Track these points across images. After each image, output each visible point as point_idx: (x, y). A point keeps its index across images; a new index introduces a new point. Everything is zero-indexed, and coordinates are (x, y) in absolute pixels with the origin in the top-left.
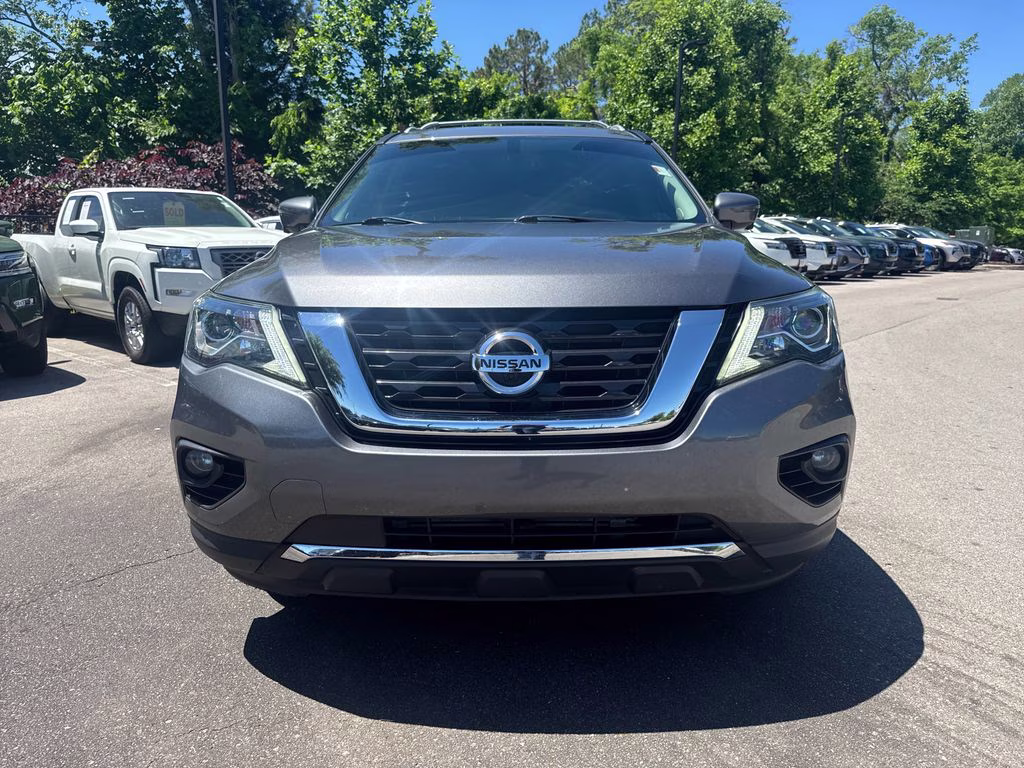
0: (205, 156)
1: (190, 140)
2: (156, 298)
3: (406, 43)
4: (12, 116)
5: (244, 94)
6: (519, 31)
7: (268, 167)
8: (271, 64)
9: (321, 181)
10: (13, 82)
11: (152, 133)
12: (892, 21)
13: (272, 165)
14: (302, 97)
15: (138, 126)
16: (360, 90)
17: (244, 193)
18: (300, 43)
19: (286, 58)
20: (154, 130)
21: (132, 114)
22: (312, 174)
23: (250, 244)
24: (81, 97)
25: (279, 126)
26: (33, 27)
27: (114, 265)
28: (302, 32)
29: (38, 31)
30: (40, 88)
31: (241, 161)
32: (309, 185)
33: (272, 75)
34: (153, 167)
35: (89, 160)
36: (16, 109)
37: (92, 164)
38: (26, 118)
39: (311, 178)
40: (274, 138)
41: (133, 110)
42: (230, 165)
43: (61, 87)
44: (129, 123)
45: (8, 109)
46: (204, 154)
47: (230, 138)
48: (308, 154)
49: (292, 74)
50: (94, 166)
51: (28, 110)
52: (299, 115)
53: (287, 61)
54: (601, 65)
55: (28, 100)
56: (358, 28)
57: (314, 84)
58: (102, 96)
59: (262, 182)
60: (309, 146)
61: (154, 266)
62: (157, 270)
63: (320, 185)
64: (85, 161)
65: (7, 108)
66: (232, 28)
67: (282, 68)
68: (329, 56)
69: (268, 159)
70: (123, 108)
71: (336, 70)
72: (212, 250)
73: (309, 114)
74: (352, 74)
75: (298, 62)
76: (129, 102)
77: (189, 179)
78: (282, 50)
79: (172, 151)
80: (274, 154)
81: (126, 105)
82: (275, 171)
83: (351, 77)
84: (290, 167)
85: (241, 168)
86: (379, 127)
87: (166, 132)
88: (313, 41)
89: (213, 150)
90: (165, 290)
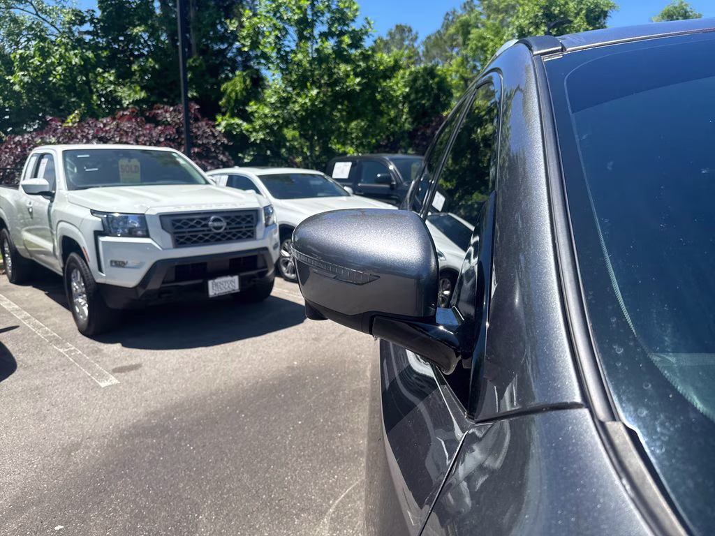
0: (168, 115)
1: (156, 102)
2: (100, 269)
3: (333, 21)
4: (14, 84)
5: (200, 64)
6: (397, 27)
7: (219, 125)
8: (223, 43)
9: (262, 137)
10: (15, 57)
11: (127, 98)
12: (686, 12)
13: (223, 123)
14: (246, 67)
15: (116, 91)
16: (296, 59)
17: (199, 146)
18: (247, 24)
19: (234, 37)
20: (129, 95)
21: (111, 82)
22: (255, 130)
23: (204, 208)
24: (70, 68)
25: (229, 91)
26: (37, 14)
27: (62, 228)
28: (248, 13)
29: (40, 17)
30: (36, 61)
31: (197, 120)
32: (252, 140)
33: (222, 53)
34: (126, 125)
35: (72, 119)
36: (18, 79)
37: (74, 123)
38: (24, 85)
39: (254, 134)
40: (224, 100)
41: (112, 78)
42: (188, 124)
43: (53, 60)
44: (109, 90)
45: (11, 79)
46: (168, 114)
47: (188, 100)
48: (252, 113)
49: (239, 50)
50: (76, 125)
51: (26, 79)
52: (245, 82)
53: (236, 38)
54: (472, 44)
55: (28, 71)
56: (294, 8)
57: (257, 57)
58: (87, 67)
59: (215, 137)
60: (252, 107)
61: (97, 234)
62: (102, 239)
63: (261, 139)
64: (69, 120)
65: (10, 77)
66: (192, 14)
67: (231, 45)
68: (270, 33)
69: (219, 118)
70: (104, 77)
71: (276, 43)
72: (162, 217)
73: (253, 80)
74: (289, 46)
75: (244, 38)
76: (108, 72)
77: (154, 135)
78: (231, 29)
79: (142, 112)
80: (224, 114)
81: (106, 75)
82: (225, 128)
83: (288, 49)
84: (237, 124)
85: (197, 125)
86: (312, 89)
87: (137, 97)
88: (258, 21)
89: (174, 110)
90: (109, 261)
